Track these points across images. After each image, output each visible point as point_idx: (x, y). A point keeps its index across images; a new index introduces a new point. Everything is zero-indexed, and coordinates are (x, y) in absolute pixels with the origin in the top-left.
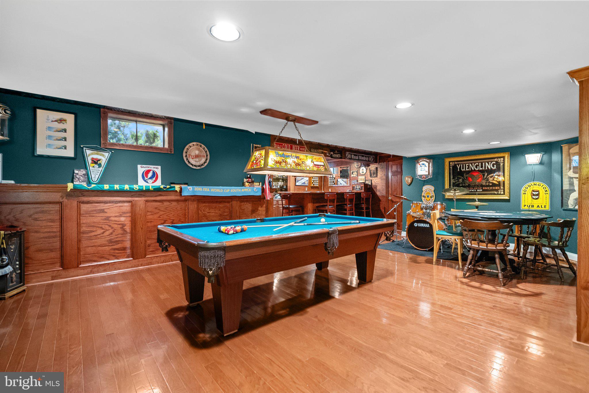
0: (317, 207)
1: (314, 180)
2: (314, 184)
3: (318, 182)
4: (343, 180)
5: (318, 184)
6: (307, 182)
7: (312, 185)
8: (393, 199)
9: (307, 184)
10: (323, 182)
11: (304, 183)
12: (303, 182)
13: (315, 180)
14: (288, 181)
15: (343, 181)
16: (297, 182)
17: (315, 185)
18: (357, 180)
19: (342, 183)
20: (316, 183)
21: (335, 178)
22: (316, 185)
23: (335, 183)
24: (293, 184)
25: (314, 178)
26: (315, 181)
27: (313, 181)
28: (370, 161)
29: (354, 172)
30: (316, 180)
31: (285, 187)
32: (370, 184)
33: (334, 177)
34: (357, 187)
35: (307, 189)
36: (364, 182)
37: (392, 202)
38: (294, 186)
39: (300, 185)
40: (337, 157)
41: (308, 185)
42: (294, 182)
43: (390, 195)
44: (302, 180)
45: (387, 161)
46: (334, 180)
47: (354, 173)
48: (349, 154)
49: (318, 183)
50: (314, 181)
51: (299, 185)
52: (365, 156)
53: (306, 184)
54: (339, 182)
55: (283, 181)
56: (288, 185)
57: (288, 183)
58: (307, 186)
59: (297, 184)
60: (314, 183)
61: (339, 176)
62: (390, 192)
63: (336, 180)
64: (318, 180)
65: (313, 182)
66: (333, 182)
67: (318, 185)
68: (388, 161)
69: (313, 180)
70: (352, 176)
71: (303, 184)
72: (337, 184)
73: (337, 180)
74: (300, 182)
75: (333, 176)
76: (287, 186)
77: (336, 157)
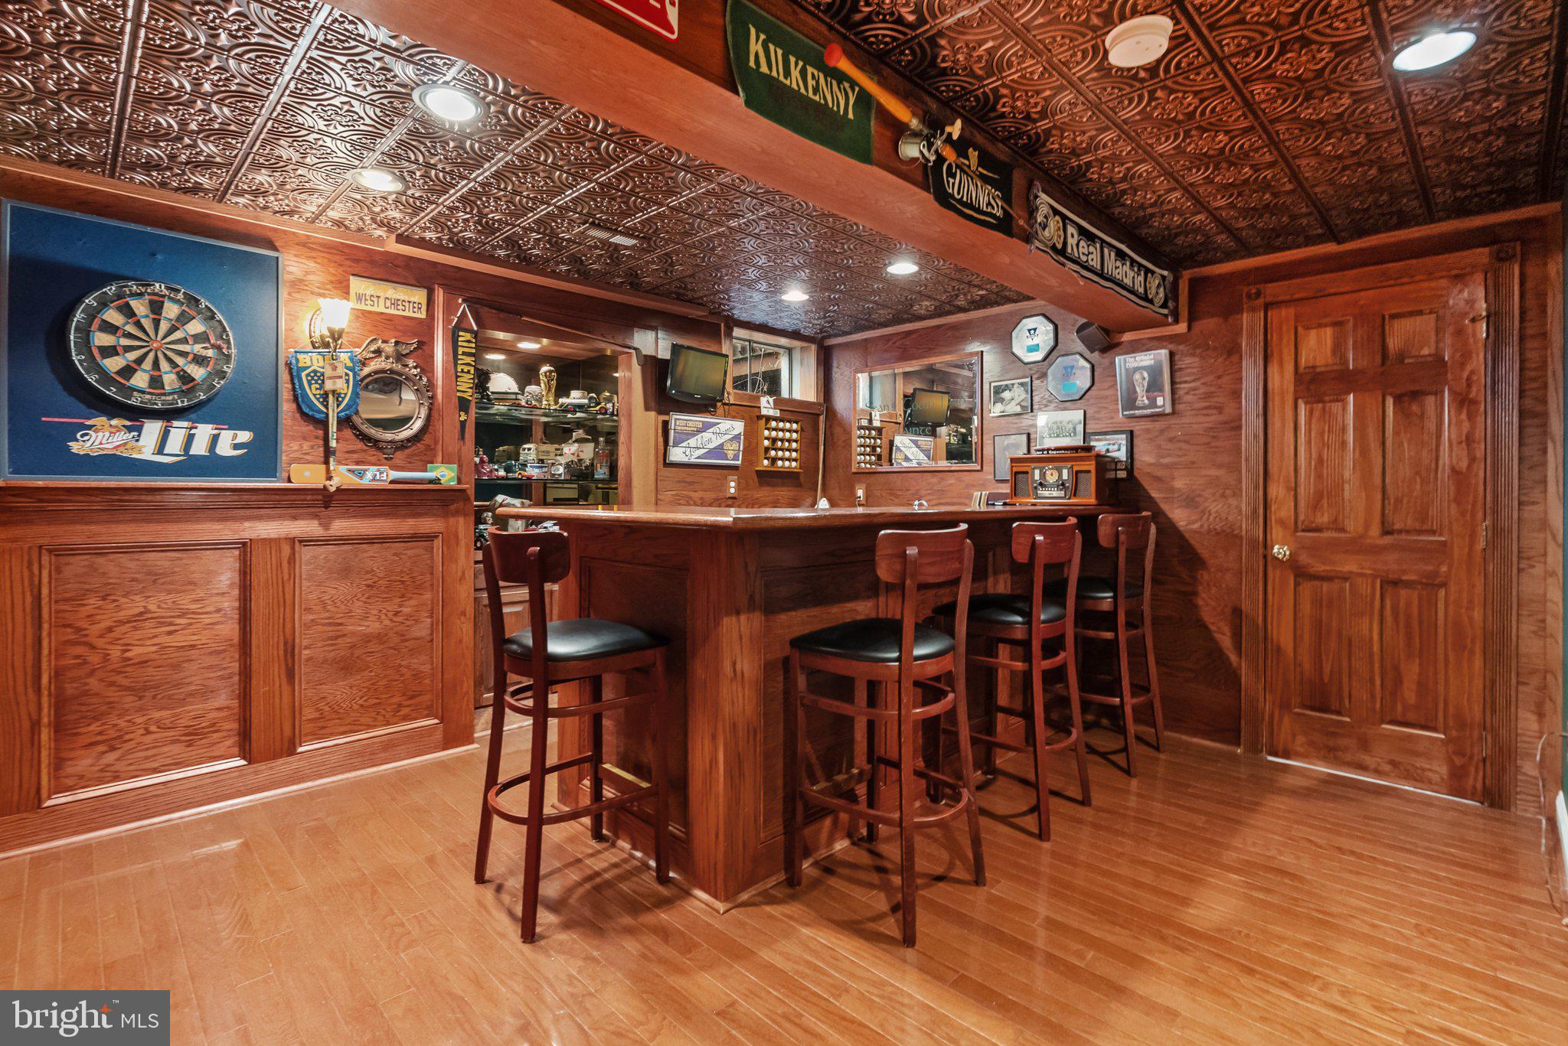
0: (804, 643)
1: (774, 434)
2: (774, 460)
3: (794, 445)
4: (915, 442)
5: (795, 460)
6: (735, 446)
7: (766, 462)
8: (1304, 558)
9: (736, 458)
10: (822, 448)
11: (719, 451)
12: (712, 446)
13: (781, 434)
14: (622, 438)
15: (915, 449)
16: (676, 445)
17: (780, 463)
18: (1029, 435)
19: (911, 457)
20: (787, 454)
21: (879, 430)
22: (787, 463)
23: (879, 457)
24: (652, 458)
25: (774, 424)
26: (779, 443)
27: (766, 443)
28: (1151, 301)
29: (1007, 388)
30: (788, 435)
31: (601, 472)
32: (1122, 455)
33: (877, 423)
34: (1043, 475)
35: (733, 484)
36: (1078, 441)
37: (1296, 576)
38: (652, 466)
39: (693, 460)
40: (979, 211)
41: (739, 462)
42: (652, 443)
43: (1276, 532)
44: (706, 435)
45: (1261, 301)
46: (879, 441)
47: (1006, 395)
48: (1056, 212)
49: (794, 454)
50: (774, 440)
51: (685, 459)
52: (1133, 262)
53: (730, 454)
54: (898, 449)
55: (595, 441)
56: (622, 462)
57: (622, 450)
58: (735, 468)
59: (677, 454)
60: (773, 453)
61: (900, 420)
62: (1282, 510)
63: (885, 441)
64: (795, 435)
65: (767, 450)
66: (874, 448)
67: (794, 464)
68: (1267, 307)
69: (766, 433)
70: (997, 410)
71: (711, 453)
72: (890, 460)
73: (891, 443)
74: (692, 442)
75: (870, 421)
76: (613, 469)
77: (970, 206)
